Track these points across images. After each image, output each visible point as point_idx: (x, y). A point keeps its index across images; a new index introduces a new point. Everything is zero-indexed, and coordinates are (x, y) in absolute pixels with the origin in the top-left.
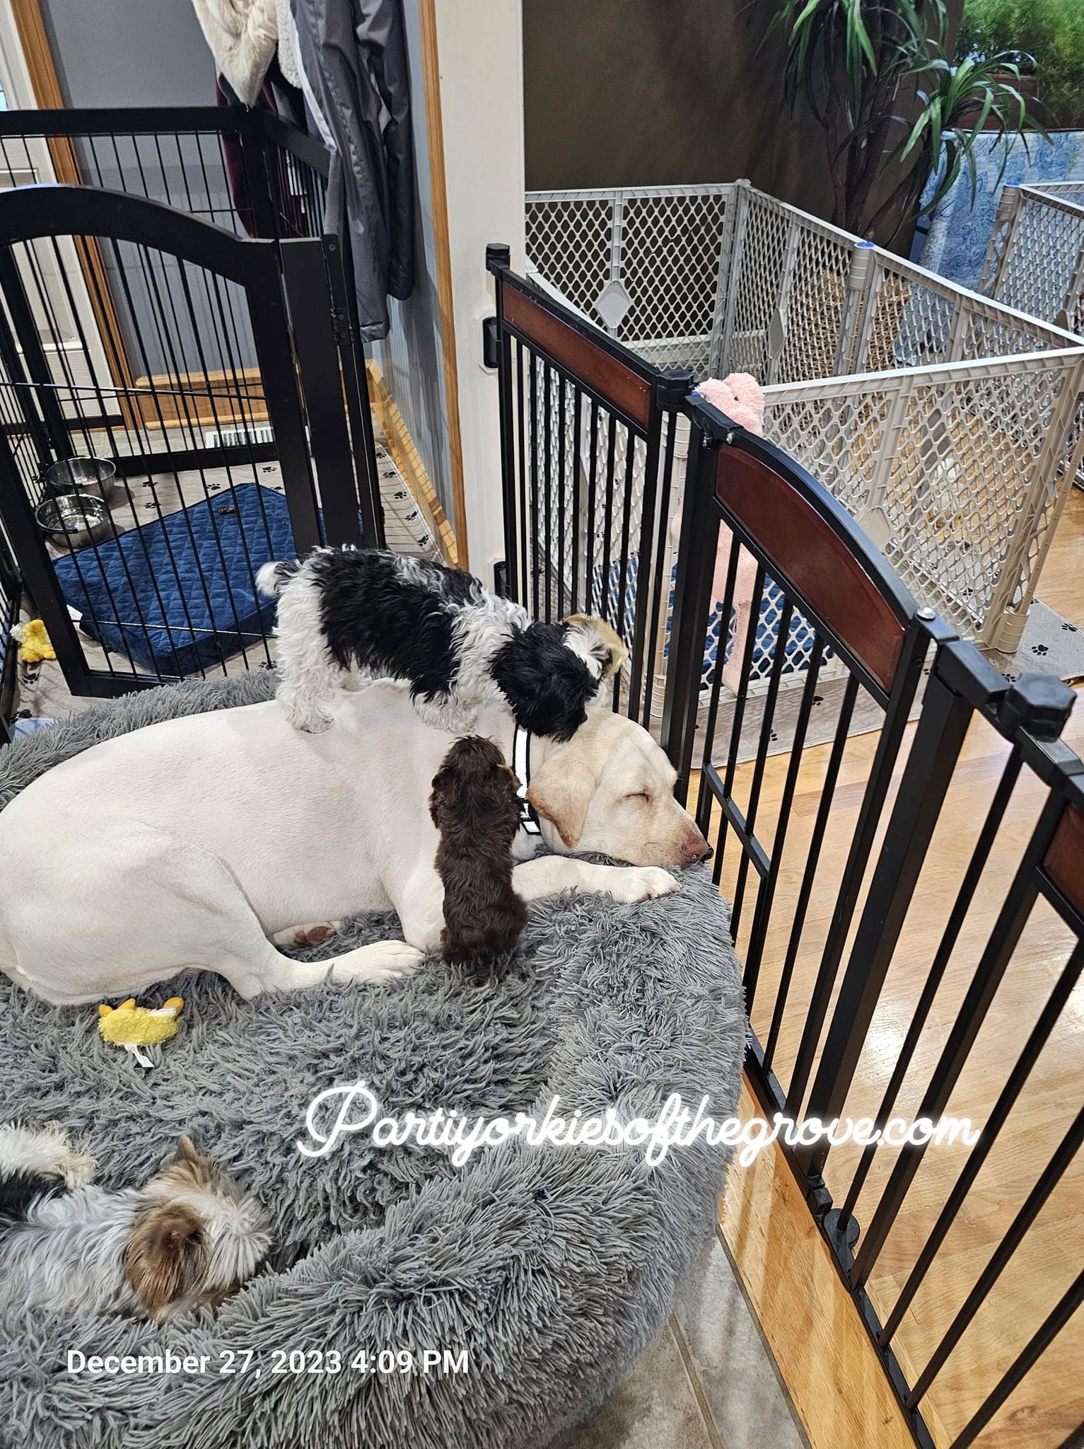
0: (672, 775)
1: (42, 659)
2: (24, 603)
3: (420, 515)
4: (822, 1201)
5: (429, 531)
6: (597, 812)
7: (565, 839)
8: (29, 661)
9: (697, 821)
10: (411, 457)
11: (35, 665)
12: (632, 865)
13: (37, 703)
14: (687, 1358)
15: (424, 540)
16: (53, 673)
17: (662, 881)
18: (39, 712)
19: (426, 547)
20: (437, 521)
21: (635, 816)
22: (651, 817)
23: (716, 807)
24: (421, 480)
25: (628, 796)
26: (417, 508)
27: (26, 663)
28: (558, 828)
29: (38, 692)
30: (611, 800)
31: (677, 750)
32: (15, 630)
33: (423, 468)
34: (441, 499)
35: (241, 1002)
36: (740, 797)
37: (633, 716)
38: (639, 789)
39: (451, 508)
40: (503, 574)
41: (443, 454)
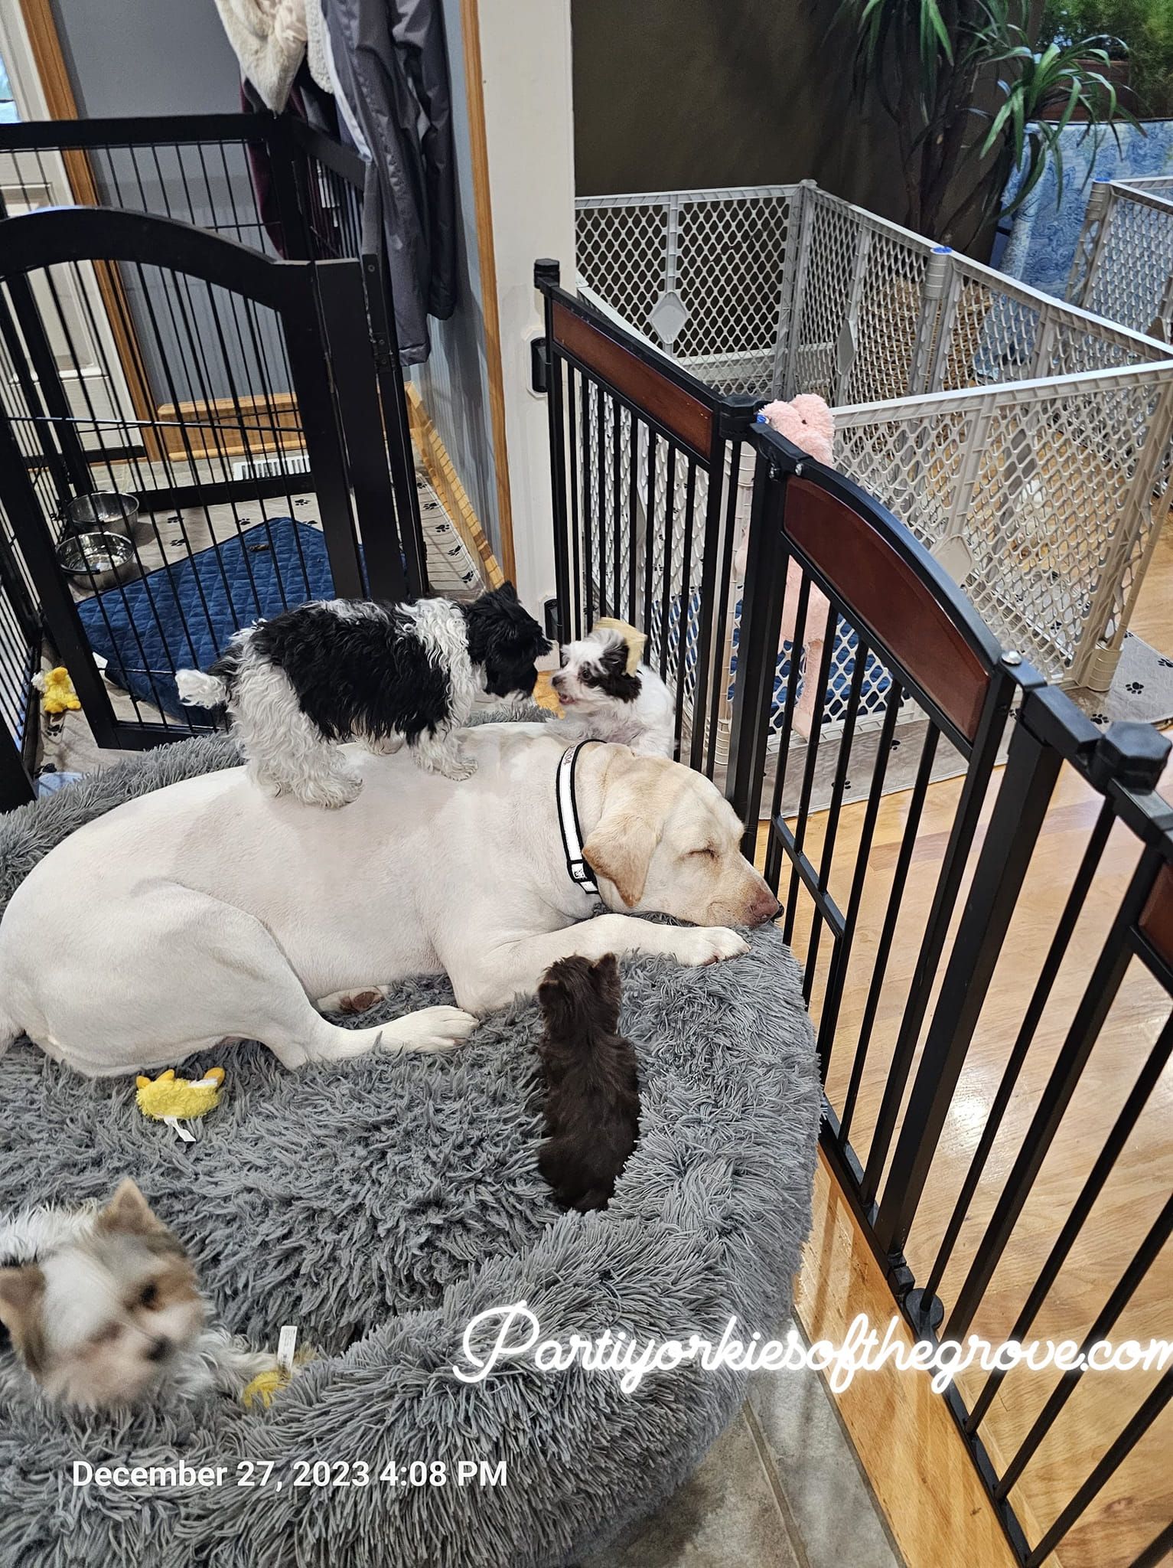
0: (738, 827)
1: (66, 709)
2: (45, 650)
3: (464, 549)
4: (903, 1280)
5: (474, 566)
6: (659, 868)
7: (626, 899)
8: (53, 712)
9: (766, 877)
10: (454, 487)
11: (59, 715)
12: (697, 925)
13: (61, 757)
14: (762, 1446)
15: (468, 577)
16: (78, 724)
17: (730, 942)
18: (64, 765)
19: (471, 584)
20: (483, 556)
21: (700, 873)
22: (717, 875)
23: (786, 861)
24: (465, 512)
25: (692, 853)
26: (460, 542)
27: (48, 714)
28: (618, 888)
29: (63, 745)
30: (674, 858)
31: (743, 801)
32: (37, 679)
33: (466, 499)
34: (486, 533)
35: (285, 1072)
36: (813, 852)
37: (695, 765)
38: (702, 845)
39: (497, 544)
40: (554, 612)
41: (489, 483)
